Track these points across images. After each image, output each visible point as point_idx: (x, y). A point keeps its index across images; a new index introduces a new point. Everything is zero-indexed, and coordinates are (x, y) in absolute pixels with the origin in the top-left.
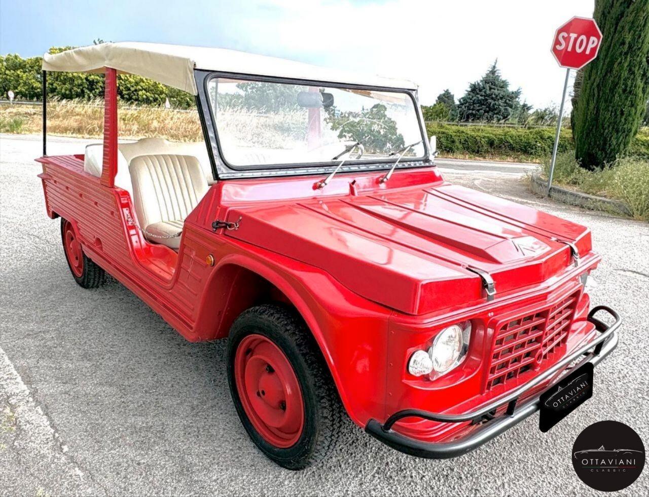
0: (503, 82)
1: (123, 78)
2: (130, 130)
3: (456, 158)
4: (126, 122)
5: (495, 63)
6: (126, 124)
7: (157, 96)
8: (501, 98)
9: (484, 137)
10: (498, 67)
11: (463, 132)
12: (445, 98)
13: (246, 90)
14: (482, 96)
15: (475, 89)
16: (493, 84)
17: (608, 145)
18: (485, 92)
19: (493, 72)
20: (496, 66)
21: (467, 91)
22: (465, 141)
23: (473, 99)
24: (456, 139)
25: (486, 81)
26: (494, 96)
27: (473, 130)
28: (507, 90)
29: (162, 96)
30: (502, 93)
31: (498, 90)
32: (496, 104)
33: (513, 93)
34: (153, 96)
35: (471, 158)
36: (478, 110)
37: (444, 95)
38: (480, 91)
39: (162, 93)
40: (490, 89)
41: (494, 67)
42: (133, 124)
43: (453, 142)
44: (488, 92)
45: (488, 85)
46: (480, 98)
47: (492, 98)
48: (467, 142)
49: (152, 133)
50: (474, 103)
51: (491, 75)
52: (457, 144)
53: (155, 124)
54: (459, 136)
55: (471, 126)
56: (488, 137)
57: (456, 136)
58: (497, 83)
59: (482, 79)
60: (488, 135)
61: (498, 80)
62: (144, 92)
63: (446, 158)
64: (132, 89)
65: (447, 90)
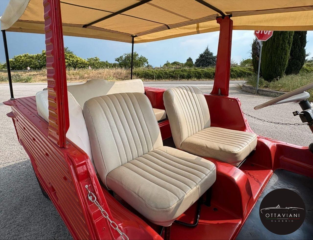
0: (211, 53)
1: (71, 60)
2: (76, 78)
3: (203, 80)
4: (74, 75)
5: (208, 47)
6: (74, 76)
7: (85, 65)
8: (211, 59)
9: (212, 72)
10: (209, 48)
11: (204, 71)
12: (190, 60)
13: (119, 61)
14: (204, 58)
15: (201, 56)
16: (208, 54)
17: (277, 71)
18: (205, 57)
19: (207, 50)
20: (208, 48)
21: (199, 57)
22: (205, 74)
23: (202, 59)
24: (202, 73)
25: (205, 53)
26: (208, 58)
27: (207, 70)
28: (213, 56)
29: (87, 65)
30: (211, 57)
31: (210, 56)
32: (209, 61)
33: (215, 56)
34: (84, 65)
35: (208, 80)
36: (204, 63)
37: (189, 59)
38: (204, 56)
39: (87, 64)
40: (207, 56)
41: (207, 48)
42: (77, 76)
43: (201, 75)
44: (206, 57)
45: (206, 54)
46: (204, 59)
47: (208, 59)
48: (206, 74)
49: (85, 79)
50: (202, 61)
51: (207, 51)
52: (202, 75)
53: (86, 75)
54: (202, 72)
55: (206, 68)
56: (213, 72)
57: (201, 72)
58: (209, 53)
59: (203, 52)
60: (213, 71)
61: (209, 52)
62: (80, 64)
63: (199, 80)
64: (76, 64)
65: (190, 57)
